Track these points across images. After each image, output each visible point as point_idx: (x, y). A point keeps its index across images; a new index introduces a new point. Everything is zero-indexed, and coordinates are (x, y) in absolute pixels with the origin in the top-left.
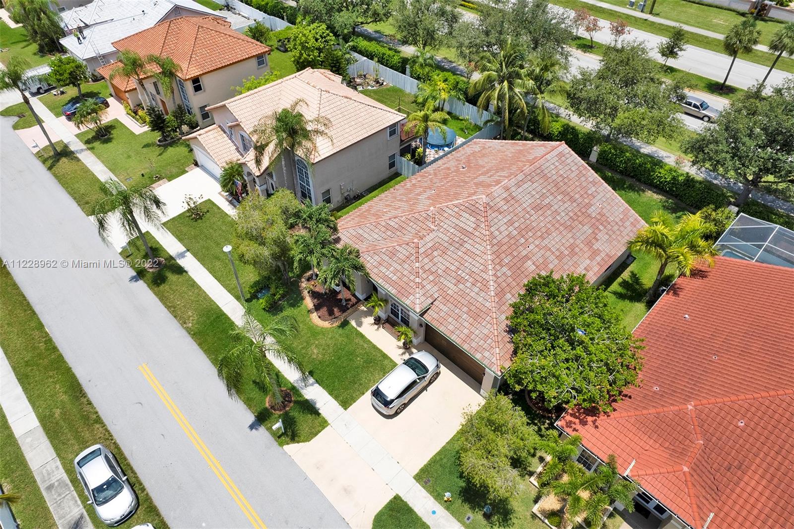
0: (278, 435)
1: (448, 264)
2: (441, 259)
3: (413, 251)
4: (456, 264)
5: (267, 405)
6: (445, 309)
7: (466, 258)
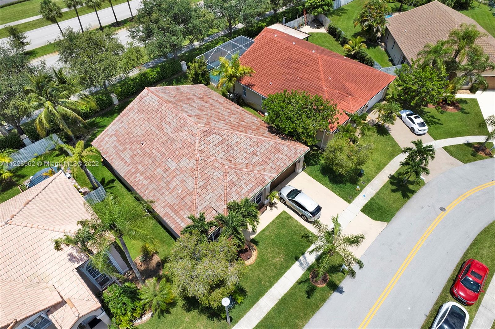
0: (343, 274)
1: (242, 157)
2: (238, 160)
3: (234, 171)
4: (243, 152)
5: (324, 285)
6: (271, 165)
7: (240, 146)
